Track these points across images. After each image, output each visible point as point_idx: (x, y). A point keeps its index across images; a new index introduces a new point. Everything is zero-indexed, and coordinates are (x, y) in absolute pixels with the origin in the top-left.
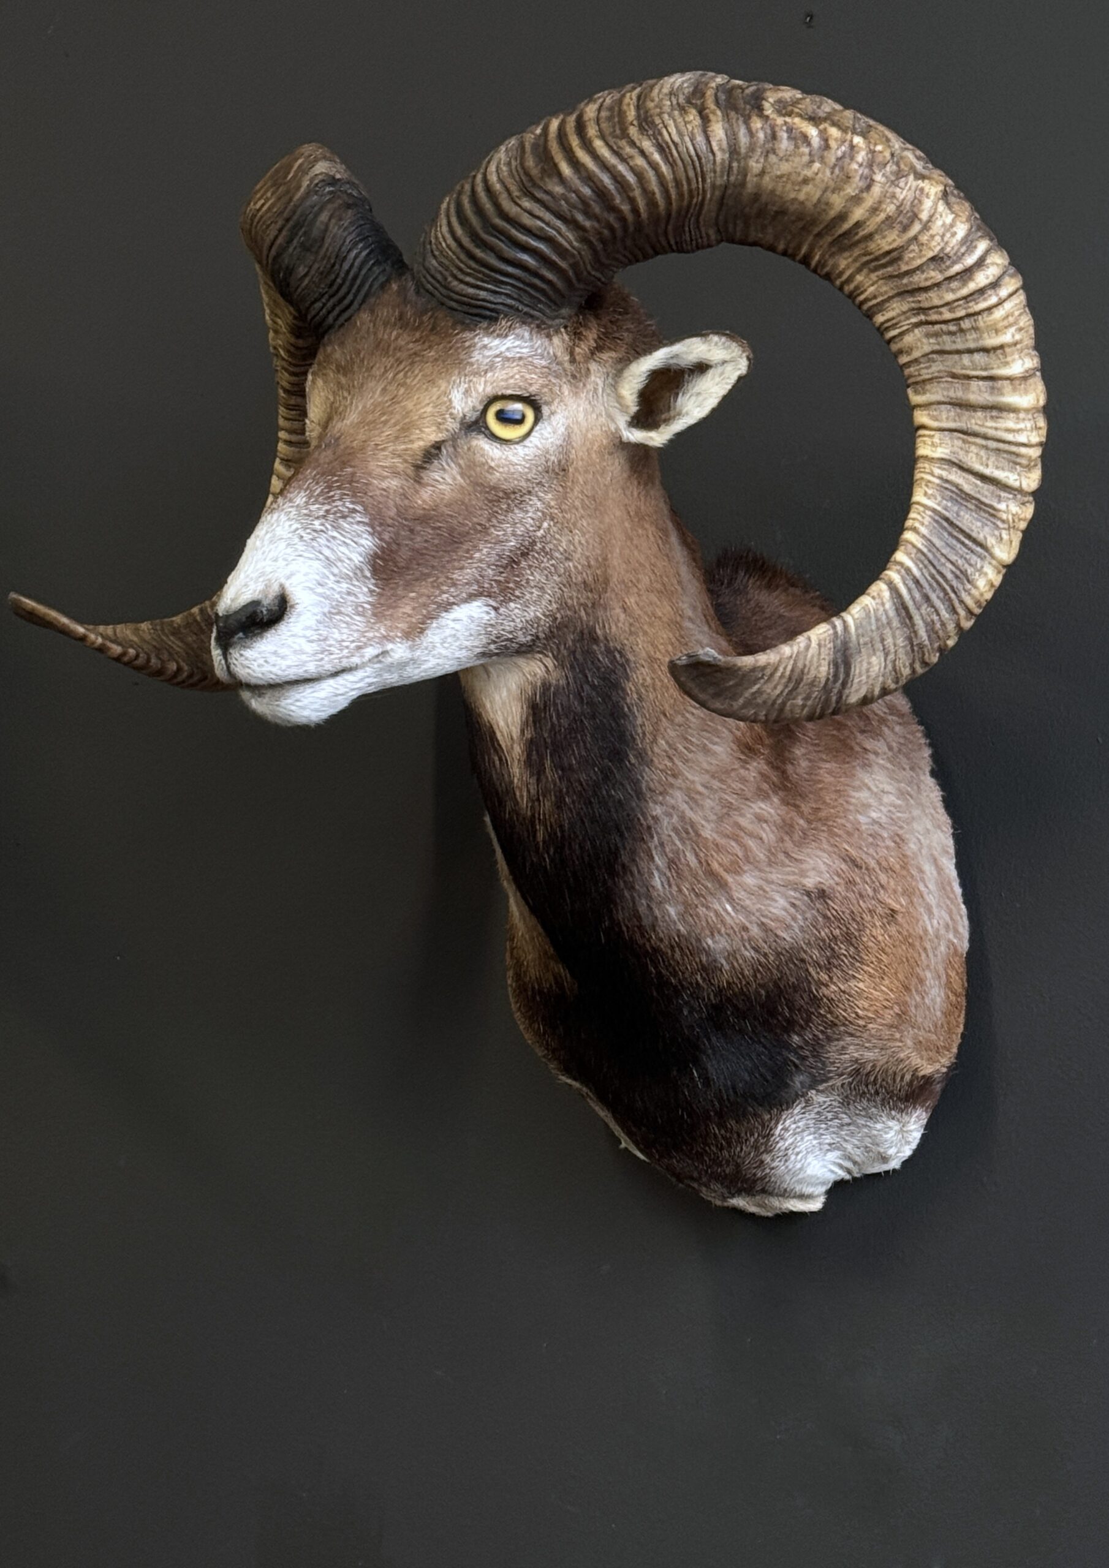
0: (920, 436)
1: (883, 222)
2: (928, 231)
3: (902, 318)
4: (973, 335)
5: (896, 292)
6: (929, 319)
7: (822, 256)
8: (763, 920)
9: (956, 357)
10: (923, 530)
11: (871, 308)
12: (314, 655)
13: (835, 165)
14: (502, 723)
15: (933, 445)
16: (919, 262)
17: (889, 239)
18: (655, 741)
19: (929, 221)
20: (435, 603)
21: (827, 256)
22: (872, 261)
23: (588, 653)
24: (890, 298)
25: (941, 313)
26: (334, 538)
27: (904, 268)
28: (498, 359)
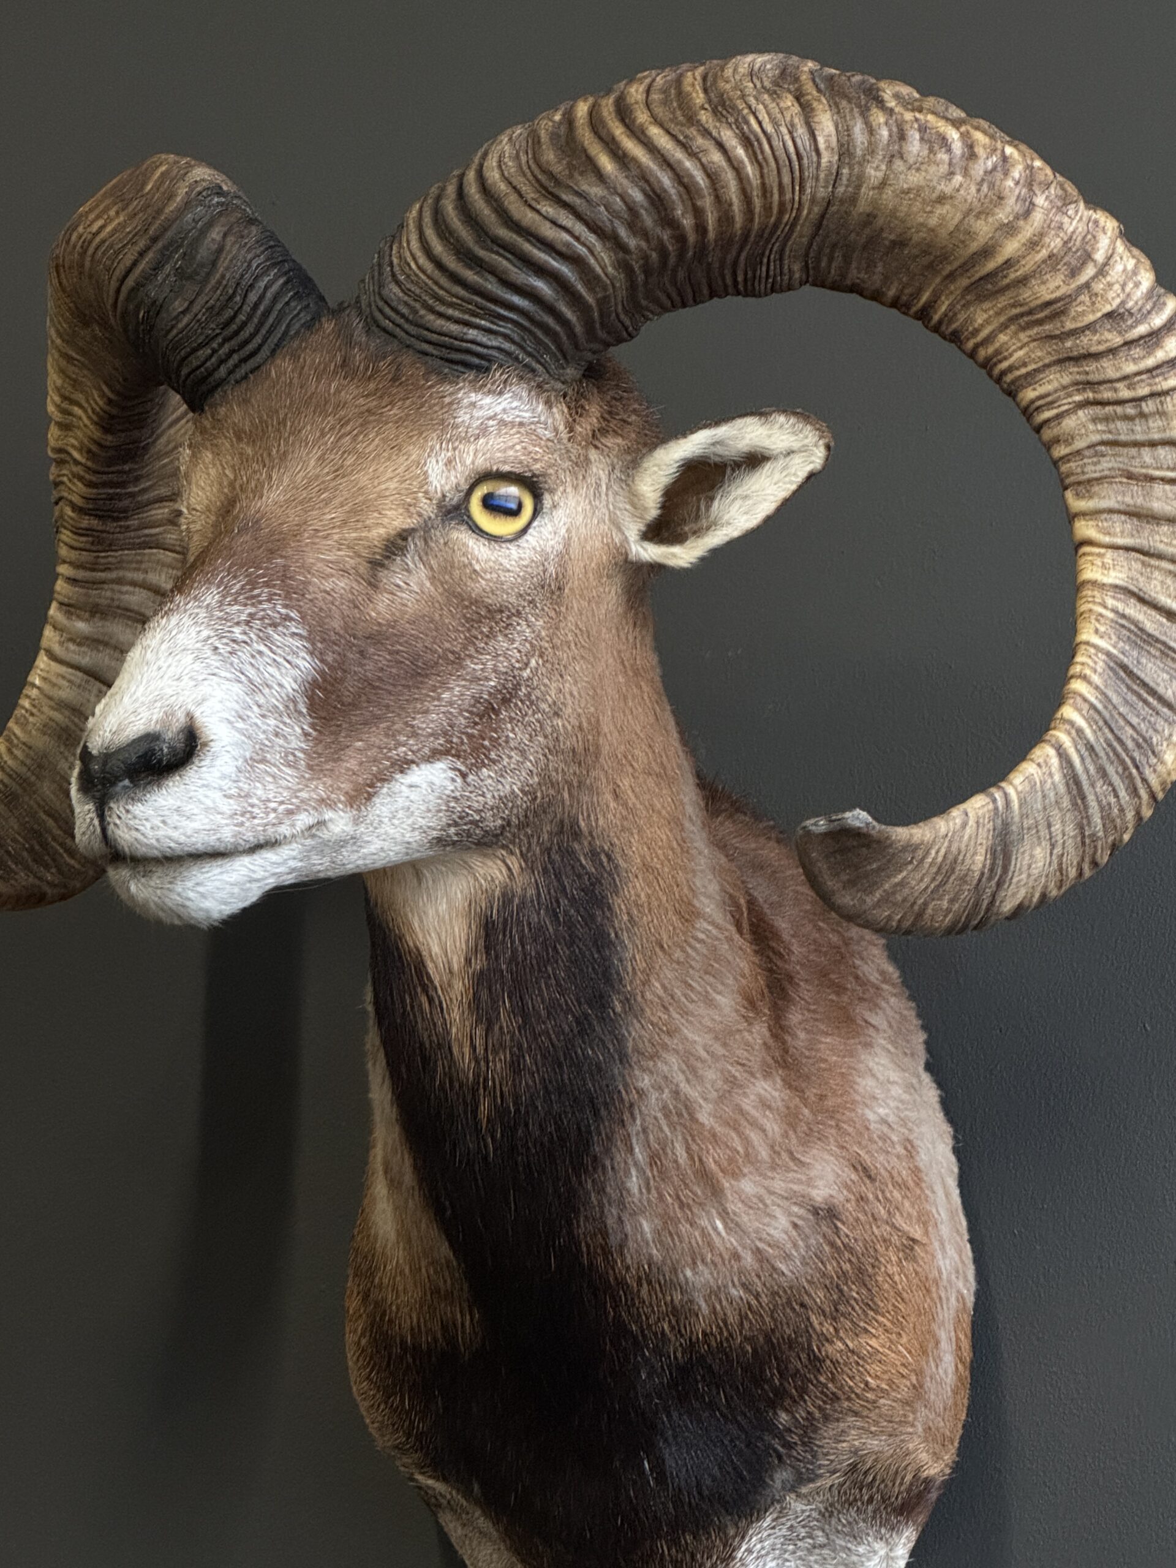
0: (1084, 554)
1: (1044, 262)
2: (1104, 277)
3: (1062, 394)
4: (1155, 423)
5: (1055, 358)
6: (1099, 396)
7: (952, 306)
8: (761, 1245)
9: (1133, 451)
10: (1096, 679)
11: (1013, 382)
12: (231, 817)
13: (983, 180)
14: (436, 949)
15: (1104, 566)
16: (1091, 318)
17: (1052, 285)
18: (646, 983)
19: (1106, 264)
20: (388, 758)
21: (959, 307)
22: (1022, 315)
23: (568, 853)
24: (1047, 366)
25: (1116, 390)
26: (260, 653)
27: (1070, 325)
28: (491, 423)
